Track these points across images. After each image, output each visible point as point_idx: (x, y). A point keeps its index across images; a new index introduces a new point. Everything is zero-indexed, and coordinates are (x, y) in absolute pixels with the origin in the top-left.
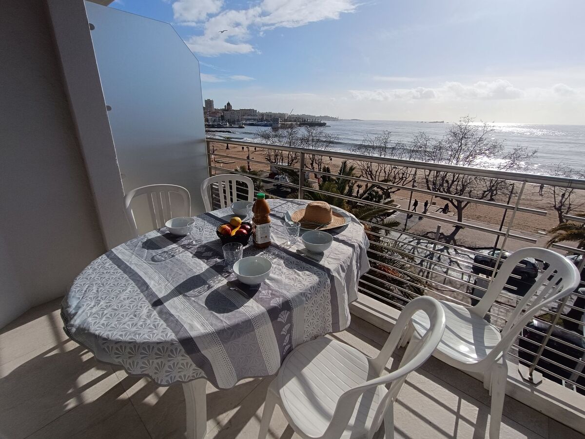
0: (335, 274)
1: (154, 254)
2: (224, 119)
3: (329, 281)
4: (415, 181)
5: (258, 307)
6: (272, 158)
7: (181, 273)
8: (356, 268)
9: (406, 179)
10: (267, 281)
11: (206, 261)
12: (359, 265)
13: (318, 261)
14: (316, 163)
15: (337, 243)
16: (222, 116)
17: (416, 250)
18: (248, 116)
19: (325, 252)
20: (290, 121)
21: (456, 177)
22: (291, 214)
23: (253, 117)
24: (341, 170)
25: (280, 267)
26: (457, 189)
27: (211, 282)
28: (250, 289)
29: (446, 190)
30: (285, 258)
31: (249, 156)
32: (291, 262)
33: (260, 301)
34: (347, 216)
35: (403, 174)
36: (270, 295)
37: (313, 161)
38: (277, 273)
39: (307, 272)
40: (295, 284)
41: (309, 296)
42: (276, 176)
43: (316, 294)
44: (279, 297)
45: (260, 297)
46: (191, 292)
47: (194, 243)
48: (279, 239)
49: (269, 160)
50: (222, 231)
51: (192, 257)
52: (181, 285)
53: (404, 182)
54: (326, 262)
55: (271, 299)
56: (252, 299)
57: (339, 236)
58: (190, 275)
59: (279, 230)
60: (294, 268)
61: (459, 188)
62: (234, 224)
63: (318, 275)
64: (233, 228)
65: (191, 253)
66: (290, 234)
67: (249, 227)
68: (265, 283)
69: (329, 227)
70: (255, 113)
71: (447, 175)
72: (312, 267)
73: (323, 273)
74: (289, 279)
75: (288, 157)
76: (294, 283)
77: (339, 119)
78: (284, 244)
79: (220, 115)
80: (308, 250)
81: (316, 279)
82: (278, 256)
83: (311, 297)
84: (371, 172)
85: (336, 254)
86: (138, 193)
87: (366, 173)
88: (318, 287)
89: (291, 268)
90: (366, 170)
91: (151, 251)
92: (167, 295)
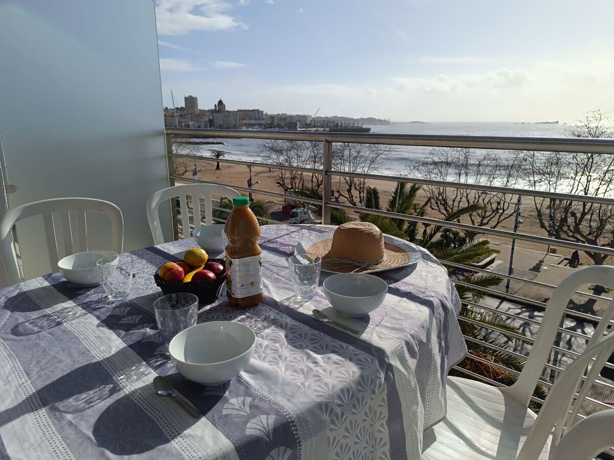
0: (395, 363)
1: (21, 320)
2: (213, 125)
3: (382, 376)
4: (519, 214)
5: (215, 439)
6: (287, 181)
7: (63, 358)
8: (438, 350)
9: (504, 211)
10: (245, 375)
11: (124, 333)
12: (443, 344)
13: (357, 332)
14: (356, 189)
15: (397, 298)
16: (210, 121)
17: (527, 329)
18: (250, 119)
19: (372, 314)
20: (314, 127)
21: (588, 207)
22: (306, 246)
23: (257, 122)
24: (397, 191)
25: (277, 345)
26: (590, 227)
27: (121, 378)
28: (206, 394)
29: (572, 228)
30: (289, 326)
31: (250, 179)
32: (300, 335)
33: (222, 424)
34: (414, 250)
35: (499, 203)
36: (247, 409)
37: (350, 186)
38: (269, 358)
39: (335, 357)
40: (307, 384)
41: (338, 410)
42: (294, 210)
43: (354, 406)
44: (268, 414)
45: (225, 412)
46: (71, 400)
47: (110, 298)
48: (282, 291)
49: (282, 185)
50: (164, 274)
51: (98, 326)
52: (53, 384)
53: (500, 216)
54: (374, 334)
55: (248, 419)
56: (203, 419)
57: (401, 285)
58: (82, 362)
59: (283, 273)
60: (307, 347)
61: (594, 224)
62: (191, 261)
63: (358, 362)
64: (189, 267)
65: (98, 317)
66: (302, 280)
67: (221, 267)
68: (239, 380)
69: (380, 268)
70: (260, 115)
71: (573, 204)
72: (345, 345)
73: (369, 358)
74: (295, 371)
75: (312, 180)
76: (303, 380)
77: (391, 121)
78: (288, 299)
79: (207, 119)
80: (337, 311)
81: (354, 372)
82: (275, 322)
83: (343, 414)
84: (445, 200)
85: (395, 319)
86: (27, 213)
87: (437, 203)
88: (359, 391)
89: (300, 347)
90: (437, 199)
91: (17, 314)
92: (15, 408)
